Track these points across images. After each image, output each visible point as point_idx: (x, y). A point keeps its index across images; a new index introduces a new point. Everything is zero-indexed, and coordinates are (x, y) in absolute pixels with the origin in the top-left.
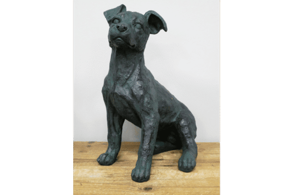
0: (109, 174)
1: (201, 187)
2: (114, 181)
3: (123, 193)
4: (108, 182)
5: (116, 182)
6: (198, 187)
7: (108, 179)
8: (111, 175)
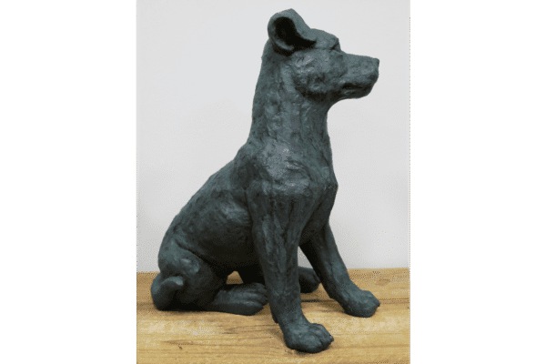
0: (228, 328)
1: (395, 346)
2: (239, 340)
3: (259, 360)
4: (229, 343)
5: (242, 342)
6: (391, 346)
7: (226, 336)
8: (230, 329)
